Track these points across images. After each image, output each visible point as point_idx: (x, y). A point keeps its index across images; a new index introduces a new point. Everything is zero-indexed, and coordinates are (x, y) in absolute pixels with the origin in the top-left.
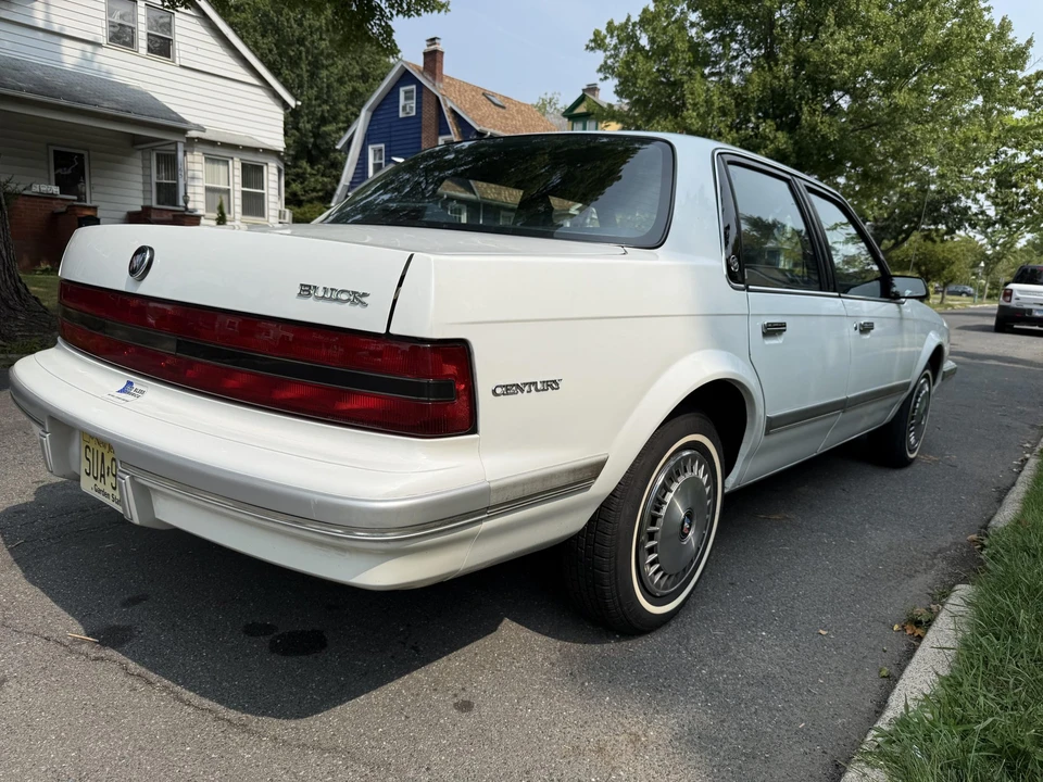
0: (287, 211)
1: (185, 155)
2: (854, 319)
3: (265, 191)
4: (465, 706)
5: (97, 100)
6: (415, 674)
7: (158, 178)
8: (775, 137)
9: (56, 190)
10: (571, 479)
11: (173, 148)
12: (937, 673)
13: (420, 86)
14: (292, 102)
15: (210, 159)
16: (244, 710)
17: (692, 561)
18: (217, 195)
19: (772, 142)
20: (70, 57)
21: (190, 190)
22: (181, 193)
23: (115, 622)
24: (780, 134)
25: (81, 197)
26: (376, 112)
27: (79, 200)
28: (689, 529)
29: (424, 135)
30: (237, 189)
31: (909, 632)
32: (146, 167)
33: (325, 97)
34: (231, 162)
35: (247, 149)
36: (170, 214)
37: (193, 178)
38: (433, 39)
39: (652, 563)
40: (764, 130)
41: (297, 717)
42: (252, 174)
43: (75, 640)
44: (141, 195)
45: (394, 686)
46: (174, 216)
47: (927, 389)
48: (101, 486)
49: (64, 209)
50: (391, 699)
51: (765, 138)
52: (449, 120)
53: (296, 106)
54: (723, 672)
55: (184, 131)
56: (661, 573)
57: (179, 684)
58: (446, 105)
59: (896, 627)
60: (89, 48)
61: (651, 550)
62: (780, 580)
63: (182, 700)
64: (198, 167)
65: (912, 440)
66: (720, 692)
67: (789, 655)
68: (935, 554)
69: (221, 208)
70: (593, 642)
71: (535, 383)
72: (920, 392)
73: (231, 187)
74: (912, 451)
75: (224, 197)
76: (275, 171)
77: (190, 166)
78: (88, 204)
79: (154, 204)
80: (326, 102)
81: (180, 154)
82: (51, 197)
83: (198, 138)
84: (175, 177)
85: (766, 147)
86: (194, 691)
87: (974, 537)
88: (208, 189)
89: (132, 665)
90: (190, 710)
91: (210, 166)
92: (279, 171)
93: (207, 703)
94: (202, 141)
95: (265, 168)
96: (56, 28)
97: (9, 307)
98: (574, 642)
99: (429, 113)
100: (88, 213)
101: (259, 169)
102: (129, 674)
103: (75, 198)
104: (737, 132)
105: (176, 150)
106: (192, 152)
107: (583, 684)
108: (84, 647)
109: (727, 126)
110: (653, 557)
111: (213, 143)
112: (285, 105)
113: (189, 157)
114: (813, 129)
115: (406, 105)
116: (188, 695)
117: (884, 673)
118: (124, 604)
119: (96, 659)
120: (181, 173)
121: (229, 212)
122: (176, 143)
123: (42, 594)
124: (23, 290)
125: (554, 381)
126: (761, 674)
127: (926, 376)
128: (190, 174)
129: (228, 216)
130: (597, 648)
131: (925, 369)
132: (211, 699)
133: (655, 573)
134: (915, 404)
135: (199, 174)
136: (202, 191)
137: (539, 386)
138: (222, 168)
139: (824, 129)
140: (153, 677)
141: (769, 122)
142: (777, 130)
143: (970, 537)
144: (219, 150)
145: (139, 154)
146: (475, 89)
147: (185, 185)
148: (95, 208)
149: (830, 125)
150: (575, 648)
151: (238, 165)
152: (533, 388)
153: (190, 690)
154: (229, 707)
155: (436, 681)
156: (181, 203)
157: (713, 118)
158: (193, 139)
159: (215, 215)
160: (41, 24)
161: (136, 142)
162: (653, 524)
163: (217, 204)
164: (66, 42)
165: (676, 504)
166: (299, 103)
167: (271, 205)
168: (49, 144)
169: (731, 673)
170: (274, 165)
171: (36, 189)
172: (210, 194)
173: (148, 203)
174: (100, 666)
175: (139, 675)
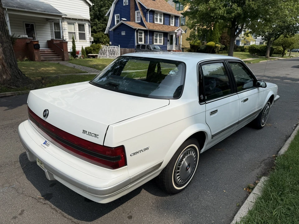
0: (92, 37)
1: (62, 23)
2: (242, 99)
3: (85, 32)
4: (130, 217)
5: (35, 8)
6: (119, 207)
7: (55, 30)
8: (237, 9)
9: (27, 36)
10: (153, 169)
11: (58, 21)
12: (249, 209)
14: (91, 4)
15: (69, 24)
16: (78, 219)
17: (188, 177)
18: (72, 34)
19: (236, 11)
21: (64, 33)
22: (62, 35)
23: (48, 192)
24: (239, 8)
25: (34, 38)
26: (116, 4)
27: (33, 39)
28: (189, 168)
29: (131, 11)
30: (77, 32)
31: (248, 190)
32: (51, 27)
34: (75, 24)
35: (79, 20)
36: (59, 41)
37: (65, 30)
39: (178, 176)
40: (234, 7)
41: (90, 221)
42: (81, 27)
43: (39, 198)
44: (51, 35)
45: (113, 211)
46: (60, 42)
47: (268, 107)
48: (41, 165)
49: (29, 42)
50: (113, 215)
51: (234, 9)
52: (138, 6)
53: (93, 5)
54: (196, 205)
55: (61, 16)
56: (180, 179)
57: (63, 211)
58: (137, 1)
59: (244, 189)
61: (178, 172)
62: (217, 173)
63: (64, 216)
64: (66, 26)
65: (263, 121)
66: (194, 211)
67: (214, 199)
68: (262, 162)
69: (73, 38)
70: (164, 196)
71: (142, 150)
72: (266, 108)
73: (75, 32)
74: (263, 125)
75: (74, 35)
76: (88, 26)
77: (64, 26)
78: (36, 40)
79: (54, 39)
81: (60, 23)
82: (26, 38)
83: (65, 17)
84: (60, 30)
85: (234, 12)
86: (67, 213)
87: (274, 155)
88: (69, 33)
89: (52, 205)
90: (66, 219)
91: (69, 25)
92: (89, 25)
93: (70, 217)
95: (85, 25)
97: (17, 78)
98: (159, 196)
99: (132, 4)
100: (36, 43)
101: (83, 25)
102: (52, 208)
103: (32, 38)
104: (225, 8)
105: (59, 21)
106: (64, 22)
107: (160, 210)
108: (41, 200)
109: (222, 6)
110: (179, 174)
111: (69, 19)
112: (89, 5)
113: (63, 23)
114: (249, 6)
115: (125, 2)
116: (65, 214)
117: (238, 205)
118: (50, 186)
119: (44, 204)
120: (61, 29)
121: (76, 39)
122: (59, 20)
123: (31, 183)
124: (20, 73)
125: (147, 148)
126: (205, 206)
127: (268, 104)
128: (64, 28)
129: (75, 40)
130: (165, 198)
131: (268, 101)
132: (71, 216)
133: (178, 178)
134: (264, 112)
135: (66, 28)
136: (67, 33)
137: (143, 150)
138: (73, 26)
139: (253, 6)
140: (57, 209)
141: (236, 4)
142: (238, 7)
143: (273, 156)
144: (71, 20)
145: (49, 23)
147: (63, 32)
148: (38, 41)
149: (255, 4)
150: (159, 198)
151: (77, 25)
152: (141, 151)
153: (66, 213)
154: (75, 218)
155: (124, 210)
156: (62, 38)
157: (218, 3)
158: (64, 18)
159: (72, 40)
161: (48, 20)
162: (178, 169)
163: (72, 37)
165: (185, 162)
166: (94, 4)
167: (87, 36)
168: (23, 22)
169: (198, 205)
170: (87, 24)
171: (21, 36)
172: (70, 34)
173: (53, 38)
174: (45, 206)
175: (54, 208)
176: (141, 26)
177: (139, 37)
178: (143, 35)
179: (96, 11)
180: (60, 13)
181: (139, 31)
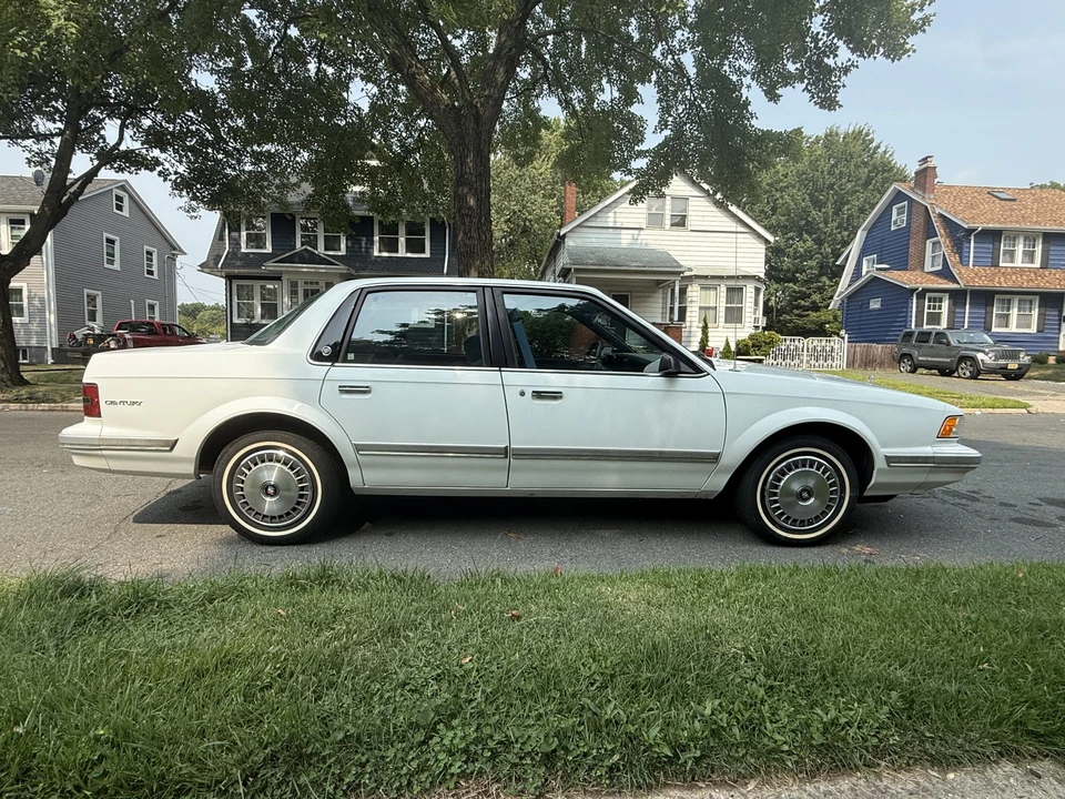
0: (763, 317)
3: (744, 305)
13: (911, 200)
14: (771, 238)
15: (704, 288)
18: (707, 311)
20: (625, 239)
21: (688, 309)
26: (870, 231)
29: (911, 242)
30: (722, 305)
32: (665, 298)
33: (845, 225)
34: (718, 288)
35: (729, 277)
37: (691, 302)
38: (926, 158)
42: (735, 292)
44: (660, 316)
52: (937, 224)
53: (774, 241)
55: (679, 273)
58: (934, 212)
60: (636, 232)
64: (695, 294)
73: (718, 305)
75: (712, 312)
76: (754, 290)
77: (690, 294)
80: (846, 229)
81: (677, 288)
83: (692, 276)
88: (701, 308)
91: (703, 292)
92: (757, 289)
94: (697, 277)
95: (744, 288)
96: (619, 225)
99: (918, 221)
101: (739, 290)
105: (674, 286)
106: (692, 285)
111: (706, 277)
113: (691, 288)
115: (898, 219)
121: (715, 322)
122: (675, 281)
128: (691, 299)
135: (696, 299)
136: (697, 309)
138: (712, 293)
144: (709, 281)
145: (660, 289)
146: (979, 190)
147: (686, 307)
151: (724, 289)
156: (675, 318)
158: (689, 276)
160: (611, 225)
163: (705, 318)
164: (624, 231)
166: (777, 239)
167: (749, 315)
168: (610, 292)
170: (754, 286)
172: (701, 311)
176: (940, 281)
177: (926, 310)
178: (945, 305)
179: (826, 257)
180: (681, 266)
181: (928, 295)
